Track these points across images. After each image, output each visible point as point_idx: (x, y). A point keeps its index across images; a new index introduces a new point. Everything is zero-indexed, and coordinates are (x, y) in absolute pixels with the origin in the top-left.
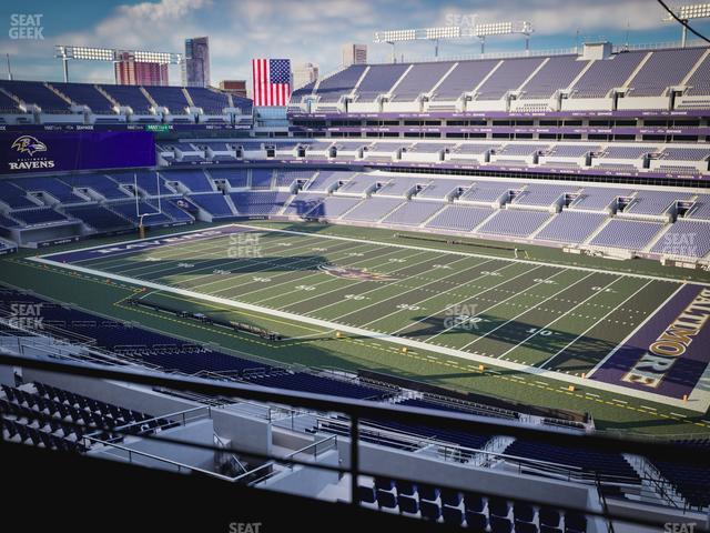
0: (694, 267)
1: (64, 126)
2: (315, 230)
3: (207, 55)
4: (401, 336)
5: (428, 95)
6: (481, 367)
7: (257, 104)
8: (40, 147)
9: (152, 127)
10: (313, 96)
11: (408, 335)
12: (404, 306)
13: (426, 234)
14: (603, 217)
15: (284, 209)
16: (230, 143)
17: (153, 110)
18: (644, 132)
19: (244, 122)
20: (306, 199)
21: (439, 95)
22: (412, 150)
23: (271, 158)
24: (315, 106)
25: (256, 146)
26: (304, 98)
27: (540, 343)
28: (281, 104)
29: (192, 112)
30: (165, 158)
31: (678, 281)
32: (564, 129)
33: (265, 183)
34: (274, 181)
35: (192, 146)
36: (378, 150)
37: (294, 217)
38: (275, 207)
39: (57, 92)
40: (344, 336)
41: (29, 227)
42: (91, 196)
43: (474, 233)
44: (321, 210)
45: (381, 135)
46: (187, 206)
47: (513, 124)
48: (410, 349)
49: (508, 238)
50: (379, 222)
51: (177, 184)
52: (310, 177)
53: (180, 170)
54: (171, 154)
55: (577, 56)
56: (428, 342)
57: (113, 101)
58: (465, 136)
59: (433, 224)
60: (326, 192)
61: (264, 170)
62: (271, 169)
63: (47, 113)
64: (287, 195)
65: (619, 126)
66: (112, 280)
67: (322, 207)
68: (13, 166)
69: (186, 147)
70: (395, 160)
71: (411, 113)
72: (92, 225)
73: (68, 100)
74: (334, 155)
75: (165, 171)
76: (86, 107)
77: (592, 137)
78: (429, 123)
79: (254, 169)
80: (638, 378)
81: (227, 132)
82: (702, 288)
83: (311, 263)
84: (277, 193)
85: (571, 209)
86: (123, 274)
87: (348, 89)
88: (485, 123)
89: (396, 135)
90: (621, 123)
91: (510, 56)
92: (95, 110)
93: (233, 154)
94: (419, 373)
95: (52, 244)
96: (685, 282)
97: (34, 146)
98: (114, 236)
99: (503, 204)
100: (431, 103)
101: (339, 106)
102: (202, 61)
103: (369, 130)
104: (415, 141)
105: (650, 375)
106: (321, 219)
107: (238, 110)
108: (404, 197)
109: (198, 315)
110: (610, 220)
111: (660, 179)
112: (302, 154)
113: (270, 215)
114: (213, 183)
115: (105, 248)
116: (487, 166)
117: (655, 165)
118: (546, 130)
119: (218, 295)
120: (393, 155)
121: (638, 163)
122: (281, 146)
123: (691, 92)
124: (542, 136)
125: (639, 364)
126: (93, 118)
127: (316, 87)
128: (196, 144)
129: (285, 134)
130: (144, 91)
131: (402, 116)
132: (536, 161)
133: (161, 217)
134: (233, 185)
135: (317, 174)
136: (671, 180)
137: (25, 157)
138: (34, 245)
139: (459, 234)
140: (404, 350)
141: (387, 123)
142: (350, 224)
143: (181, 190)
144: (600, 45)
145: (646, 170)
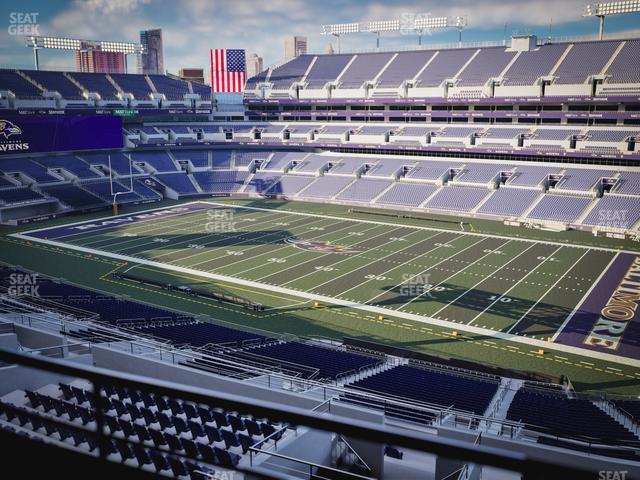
0: (623, 237)
1: (37, 110)
2: (275, 206)
3: (160, 46)
4: (375, 304)
5: (373, 82)
6: (455, 334)
7: (215, 91)
8: (16, 130)
9: (119, 112)
10: (267, 83)
11: (381, 303)
12: (372, 277)
13: (376, 209)
14: (537, 193)
15: (245, 186)
16: (191, 127)
17: (119, 96)
18: (568, 116)
19: (203, 107)
20: (264, 178)
21: (382, 83)
22: (359, 132)
23: (230, 141)
24: (268, 92)
25: (215, 130)
26: (258, 85)
27: (502, 310)
28: (237, 90)
29: (155, 98)
30: (132, 141)
31: (612, 250)
32: (497, 114)
33: (226, 163)
34: (233, 162)
35: (156, 129)
36: (328, 132)
37: (254, 194)
38: (237, 185)
39: (28, 79)
40: (322, 305)
41: (9, 206)
42: (66, 177)
43: (422, 208)
44: (279, 188)
45: (329, 119)
46: (154, 185)
47: (450, 109)
48: (386, 317)
49: (452, 212)
50: (333, 198)
51: (143, 164)
52: (266, 158)
53: (145, 151)
54: (137, 137)
55: (505, 47)
56: (400, 310)
57: (82, 88)
58: (407, 119)
59: (382, 200)
60: (282, 171)
61: (223, 151)
62: (230, 150)
63: (20, 98)
64: (246, 174)
65: (546, 111)
66: (94, 255)
67: (279, 184)
69: (151, 131)
70: (344, 142)
71: (358, 99)
72: (67, 203)
73: (40, 87)
74: (287, 137)
75: (132, 152)
76: (57, 93)
77: (522, 120)
78: (373, 108)
79: (214, 150)
80: (598, 341)
81: (189, 117)
82: (635, 256)
83: (278, 237)
84: (236, 172)
85: (507, 185)
86: (104, 250)
87: (298, 77)
88: (424, 108)
89: (343, 119)
90: (548, 108)
91: (445, 48)
92: (66, 96)
93: (194, 136)
94: (398, 340)
95: (31, 221)
96: (619, 251)
97: (10, 129)
98: (89, 214)
99: (445, 181)
100: (375, 90)
101: (291, 93)
102: (156, 51)
103: (318, 114)
104: (361, 125)
105: (608, 338)
106: (279, 196)
107: (197, 96)
108: (354, 175)
109: (183, 288)
110: (543, 195)
111: (585, 159)
112: (258, 136)
113: (231, 193)
114: (176, 163)
115: (83, 225)
116: (429, 147)
117: (581, 145)
118: (480, 114)
119: (198, 268)
120: (342, 137)
121: (565, 144)
122: (239, 129)
123: (610, 81)
124: (477, 120)
125: (596, 328)
126: (64, 103)
127: (269, 75)
128: (159, 127)
129: (242, 118)
130: (110, 78)
131: (349, 101)
132: (473, 143)
133: (132, 196)
134: (196, 165)
135: (272, 155)
136: (596, 159)
138: (14, 223)
139: (407, 208)
140: (381, 318)
141: (336, 108)
142: (306, 200)
143: (148, 170)
144: (526, 38)
145: (572, 150)
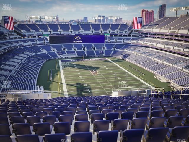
1: (87, 34)
7: (134, 29)
8: (80, 38)
9: (106, 34)
10: (147, 27)
15: (121, 56)
17: (108, 30)
19: (127, 33)
23: (130, 43)
24: (145, 30)
25: (129, 39)
26: (144, 27)
63: (84, 31)
67: (128, 56)
68: (74, 42)
69: (113, 39)
70: (155, 46)
71: (165, 33)
72: (78, 55)
73: (91, 28)
78: (171, 36)
84: (124, 51)
87: (157, 25)
88: (183, 37)
92: (96, 30)
100: (171, 30)
102: (164, 10)
107: (127, 30)
113: (117, 57)
122: (134, 39)
126: (94, 32)
127: (150, 24)
137: (77, 40)
